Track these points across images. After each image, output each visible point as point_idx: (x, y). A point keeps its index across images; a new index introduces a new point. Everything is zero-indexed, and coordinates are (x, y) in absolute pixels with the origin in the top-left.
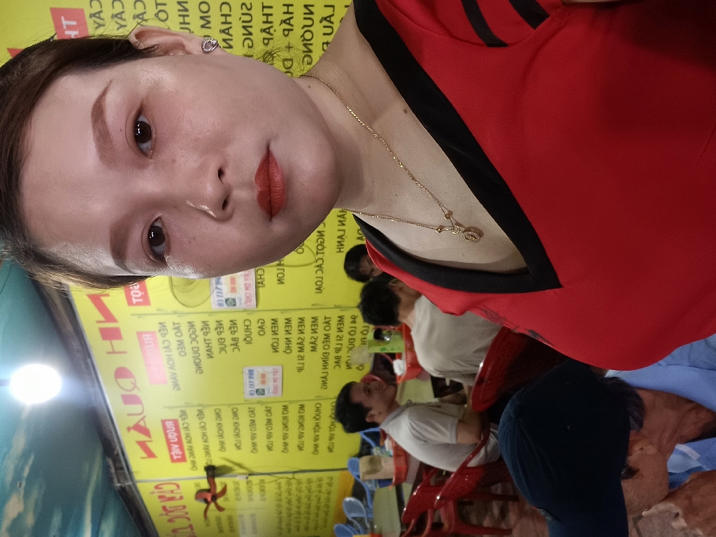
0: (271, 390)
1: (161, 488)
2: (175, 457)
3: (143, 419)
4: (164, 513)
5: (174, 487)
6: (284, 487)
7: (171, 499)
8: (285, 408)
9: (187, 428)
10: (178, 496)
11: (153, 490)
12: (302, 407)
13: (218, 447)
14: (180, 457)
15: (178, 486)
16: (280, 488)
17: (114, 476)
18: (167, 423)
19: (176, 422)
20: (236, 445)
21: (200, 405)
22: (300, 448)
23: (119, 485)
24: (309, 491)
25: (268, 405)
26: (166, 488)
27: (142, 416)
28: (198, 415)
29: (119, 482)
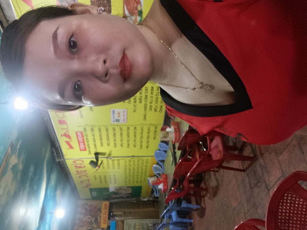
0: (122, 120)
1: (76, 162)
2: (82, 149)
3: (68, 131)
4: (77, 173)
5: (81, 162)
6: (128, 163)
7: (80, 167)
8: (128, 128)
9: (87, 136)
10: (83, 166)
11: (73, 163)
12: (135, 128)
13: (100, 144)
14: (84, 149)
15: (83, 162)
16: (126, 163)
17: (56, 156)
18: (78, 133)
19: (82, 133)
20: (107, 144)
21: (92, 126)
22: (135, 146)
23: (58, 160)
24: (138, 165)
25: (121, 127)
26: (78, 162)
27: (67, 130)
28: (91, 130)
29: (58, 159)
